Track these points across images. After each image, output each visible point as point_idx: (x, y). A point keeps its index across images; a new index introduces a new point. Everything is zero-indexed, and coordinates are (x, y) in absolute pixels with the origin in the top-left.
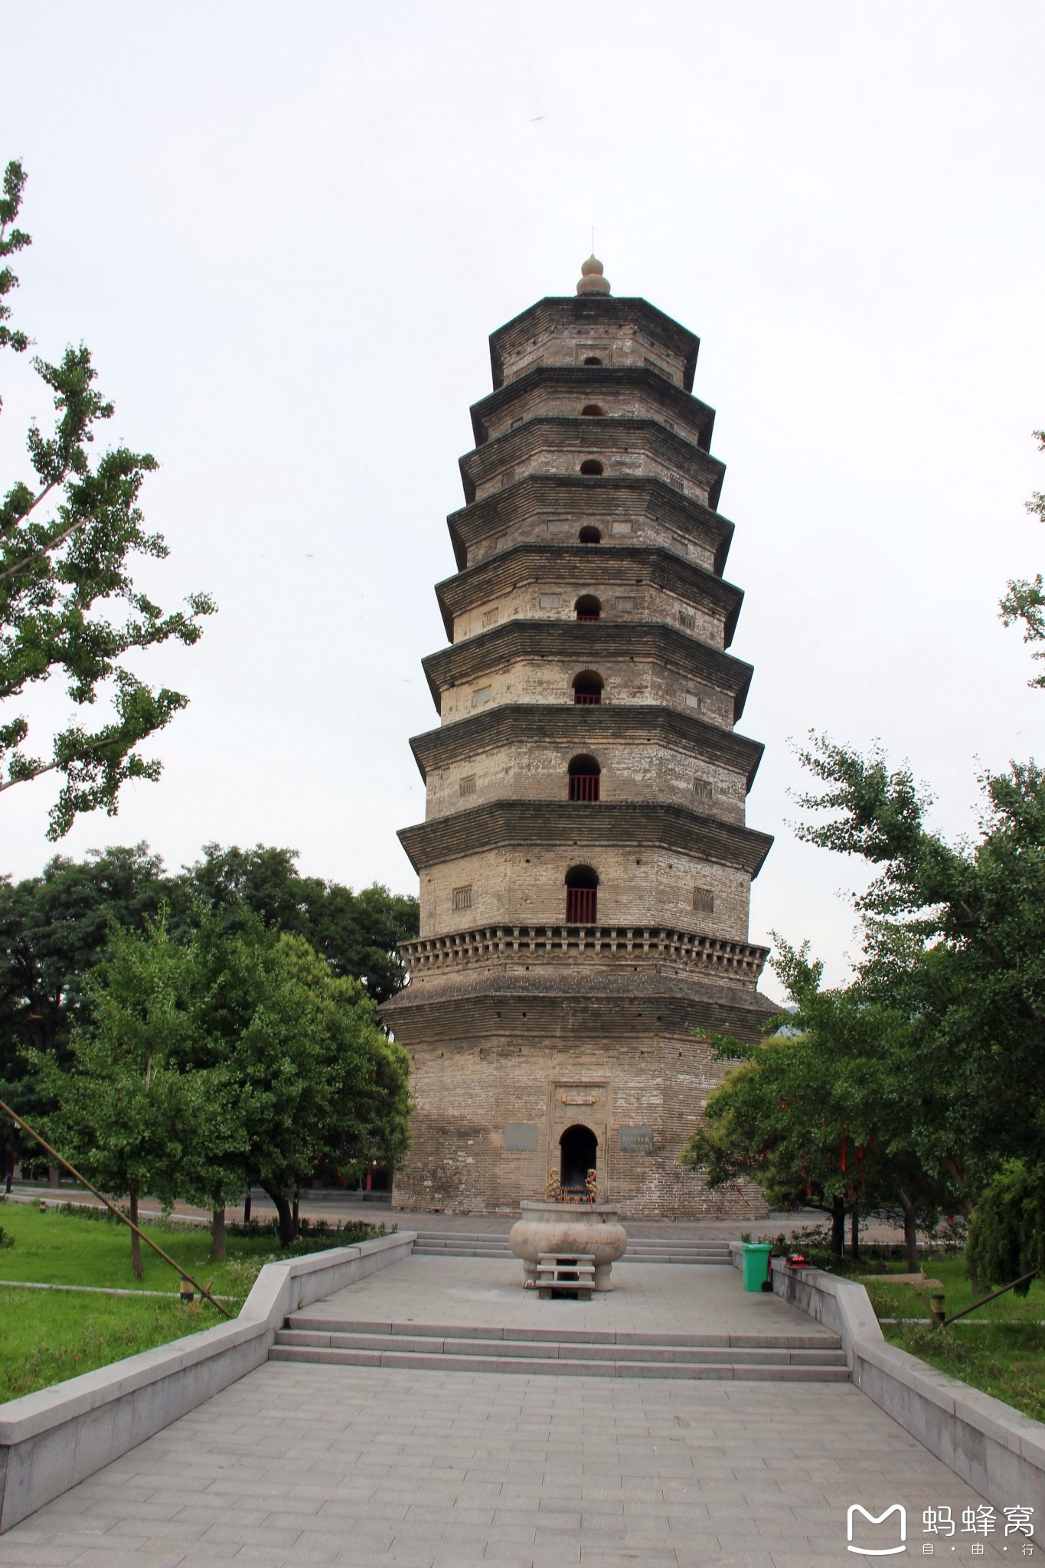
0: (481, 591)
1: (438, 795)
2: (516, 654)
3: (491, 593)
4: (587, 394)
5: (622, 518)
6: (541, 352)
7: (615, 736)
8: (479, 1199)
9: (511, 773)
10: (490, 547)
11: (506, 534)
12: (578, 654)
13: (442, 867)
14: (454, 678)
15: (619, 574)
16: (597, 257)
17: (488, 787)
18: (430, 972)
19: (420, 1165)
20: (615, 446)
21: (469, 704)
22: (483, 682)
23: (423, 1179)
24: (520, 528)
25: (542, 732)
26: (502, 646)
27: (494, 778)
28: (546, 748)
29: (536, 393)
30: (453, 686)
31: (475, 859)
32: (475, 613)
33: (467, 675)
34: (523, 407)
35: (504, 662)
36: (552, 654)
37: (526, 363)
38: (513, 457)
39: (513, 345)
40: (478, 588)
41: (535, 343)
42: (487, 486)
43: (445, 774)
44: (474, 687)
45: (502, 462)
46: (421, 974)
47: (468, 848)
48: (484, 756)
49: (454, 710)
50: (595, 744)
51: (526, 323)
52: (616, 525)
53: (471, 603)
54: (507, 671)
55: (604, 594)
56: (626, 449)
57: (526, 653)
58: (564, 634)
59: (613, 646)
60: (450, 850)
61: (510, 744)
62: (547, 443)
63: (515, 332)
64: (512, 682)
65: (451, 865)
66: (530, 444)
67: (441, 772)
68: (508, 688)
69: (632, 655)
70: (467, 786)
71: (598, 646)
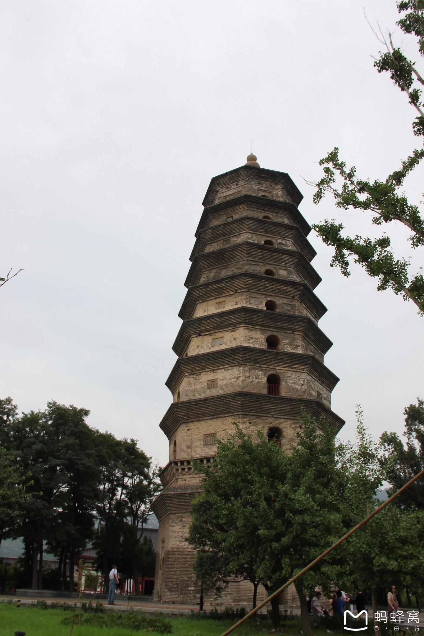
0: (216, 292)
1: (193, 387)
2: (241, 323)
3: (222, 294)
4: (265, 211)
5: (284, 268)
6: (240, 189)
7: (289, 367)
8: (229, 597)
9: (241, 379)
10: (217, 273)
11: (227, 267)
12: (269, 327)
13: (197, 423)
14: (201, 331)
15: (285, 293)
16: (253, 154)
17: (226, 385)
18: (190, 476)
19: (186, 578)
20: (279, 235)
21: (210, 345)
22: (218, 335)
23: (188, 586)
24: (236, 265)
25: (255, 361)
26: (233, 318)
27: (229, 381)
28: (257, 369)
29: (241, 206)
30: (200, 335)
31: (219, 420)
32: (210, 302)
33: (209, 331)
34: (233, 211)
35: (233, 327)
36: (257, 325)
37: (231, 193)
38: (230, 233)
39: (224, 184)
40: (215, 290)
41: (237, 185)
42: (214, 245)
43: (198, 378)
44: (213, 337)
45: (224, 235)
46: (184, 477)
47: (215, 414)
48: (223, 370)
49: (200, 347)
50: (280, 369)
51: (234, 175)
52: (281, 271)
53: (209, 297)
54: (234, 331)
55: (278, 301)
56: (284, 238)
57: (246, 323)
58: (264, 317)
59: (286, 325)
60: (204, 415)
61: (240, 365)
62: (250, 229)
63: (226, 178)
64: (237, 336)
65: (203, 423)
66: (241, 228)
67: (194, 376)
68: (235, 339)
69: (293, 330)
70: (212, 384)
71: (279, 324)
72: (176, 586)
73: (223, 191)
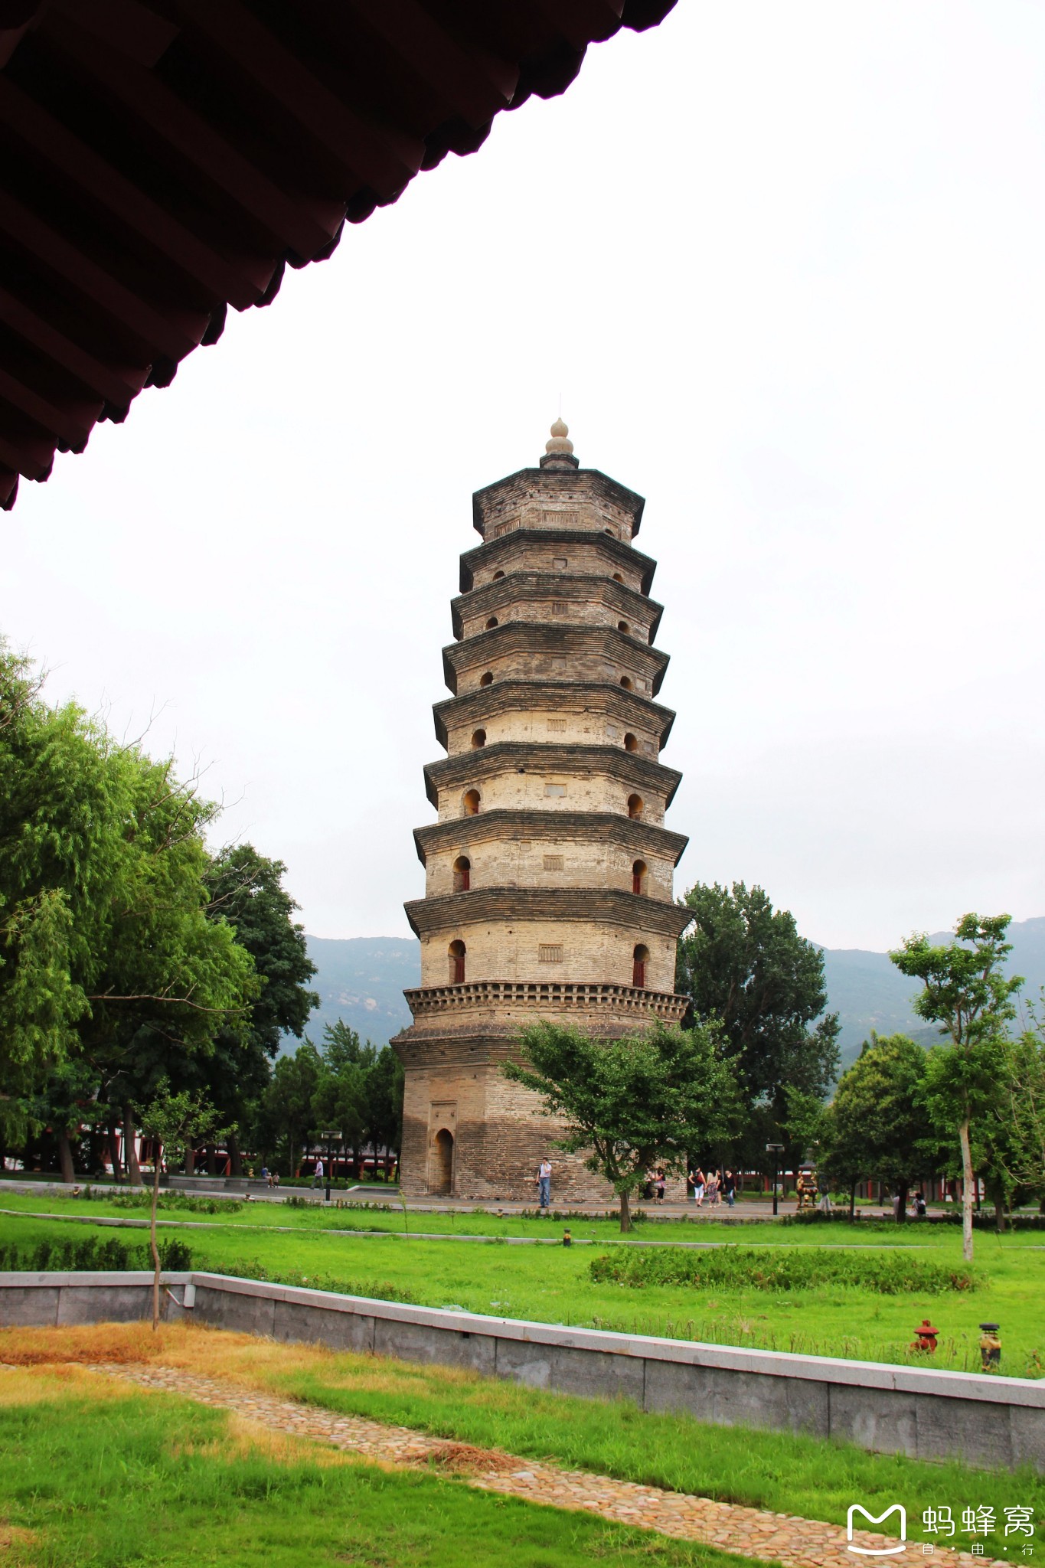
0: (551, 701)
1: (517, 862)
2: (601, 769)
3: (561, 706)
4: (616, 564)
5: (642, 677)
6: (576, 507)
7: (658, 851)
8: (593, 1191)
9: (605, 865)
10: (545, 661)
12: (633, 781)
13: (527, 924)
14: (527, 766)
15: (648, 724)
16: (563, 421)
17: (578, 869)
18: (519, 1009)
19: (518, 1164)
20: (637, 617)
21: (541, 792)
22: (556, 779)
23: (521, 1175)
24: (580, 659)
25: (624, 839)
26: (591, 760)
27: (584, 864)
28: (622, 851)
29: (587, 547)
30: (522, 771)
31: (568, 925)
32: (537, 715)
33: (542, 768)
34: (569, 551)
35: (588, 772)
36: (621, 776)
37: (558, 509)
38: (568, 594)
39: (546, 486)
40: (551, 698)
41: (571, 498)
42: (535, 605)
43: (525, 847)
44: (547, 780)
45: (557, 593)
46: (507, 1008)
47: (563, 915)
48: (572, 844)
49: (522, 793)
50: (648, 854)
51: (568, 478)
52: (638, 681)
53: (535, 706)
54: (587, 779)
55: (640, 736)
57: (608, 771)
58: (633, 765)
59: (653, 781)
60: (542, 913)
61: (604, 842)
64: (592, 790)
65: (539, 925)
66: (591, 593)
67: (519, 843)
68: (588, 793)
69: (658, 789)
70: (552, 864)
71: (647, 779)
72: (500, 1175)
73: (542, 499)
